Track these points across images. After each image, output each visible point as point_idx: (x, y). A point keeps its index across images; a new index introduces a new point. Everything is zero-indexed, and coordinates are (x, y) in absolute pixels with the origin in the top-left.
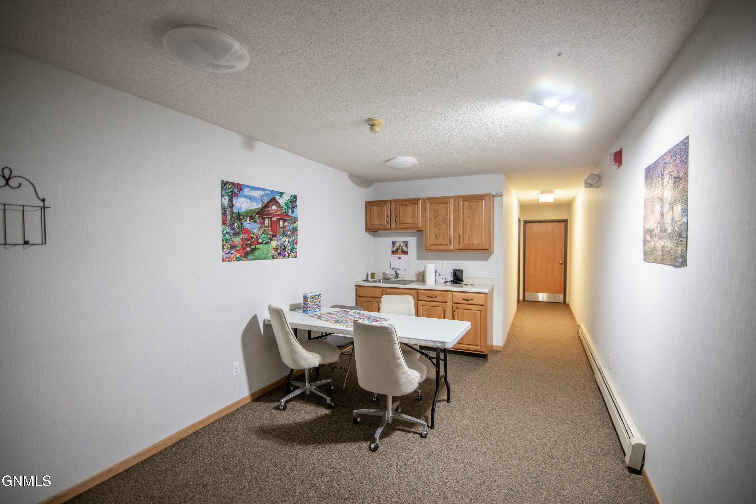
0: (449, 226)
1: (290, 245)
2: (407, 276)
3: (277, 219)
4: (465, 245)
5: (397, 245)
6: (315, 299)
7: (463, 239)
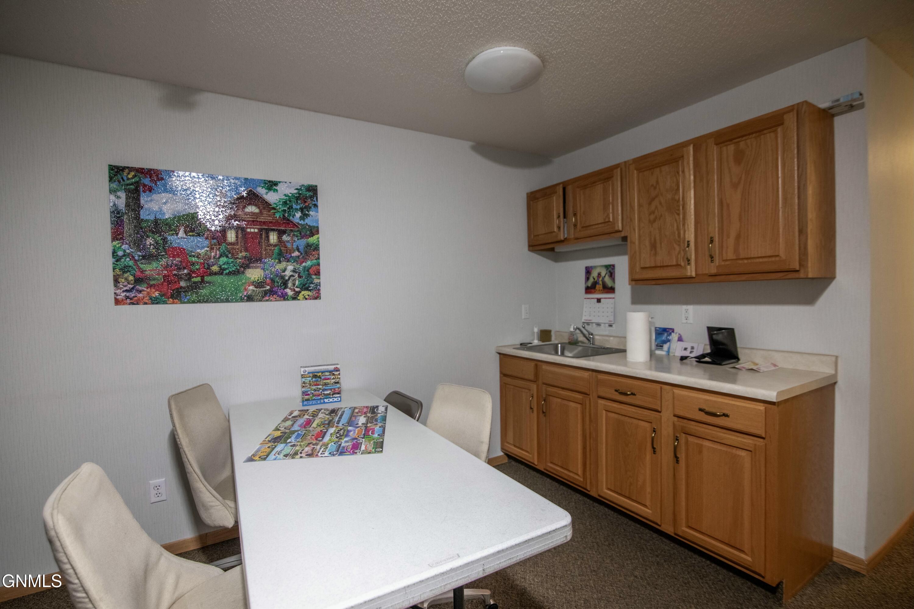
0: (684, 218)
1: (300, 277)
2: (612, 338)
3: (261, 230)
4: (727, 263)
5: (595, 274)
6: (323, 378)
7: (721, 247)
